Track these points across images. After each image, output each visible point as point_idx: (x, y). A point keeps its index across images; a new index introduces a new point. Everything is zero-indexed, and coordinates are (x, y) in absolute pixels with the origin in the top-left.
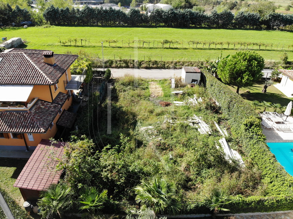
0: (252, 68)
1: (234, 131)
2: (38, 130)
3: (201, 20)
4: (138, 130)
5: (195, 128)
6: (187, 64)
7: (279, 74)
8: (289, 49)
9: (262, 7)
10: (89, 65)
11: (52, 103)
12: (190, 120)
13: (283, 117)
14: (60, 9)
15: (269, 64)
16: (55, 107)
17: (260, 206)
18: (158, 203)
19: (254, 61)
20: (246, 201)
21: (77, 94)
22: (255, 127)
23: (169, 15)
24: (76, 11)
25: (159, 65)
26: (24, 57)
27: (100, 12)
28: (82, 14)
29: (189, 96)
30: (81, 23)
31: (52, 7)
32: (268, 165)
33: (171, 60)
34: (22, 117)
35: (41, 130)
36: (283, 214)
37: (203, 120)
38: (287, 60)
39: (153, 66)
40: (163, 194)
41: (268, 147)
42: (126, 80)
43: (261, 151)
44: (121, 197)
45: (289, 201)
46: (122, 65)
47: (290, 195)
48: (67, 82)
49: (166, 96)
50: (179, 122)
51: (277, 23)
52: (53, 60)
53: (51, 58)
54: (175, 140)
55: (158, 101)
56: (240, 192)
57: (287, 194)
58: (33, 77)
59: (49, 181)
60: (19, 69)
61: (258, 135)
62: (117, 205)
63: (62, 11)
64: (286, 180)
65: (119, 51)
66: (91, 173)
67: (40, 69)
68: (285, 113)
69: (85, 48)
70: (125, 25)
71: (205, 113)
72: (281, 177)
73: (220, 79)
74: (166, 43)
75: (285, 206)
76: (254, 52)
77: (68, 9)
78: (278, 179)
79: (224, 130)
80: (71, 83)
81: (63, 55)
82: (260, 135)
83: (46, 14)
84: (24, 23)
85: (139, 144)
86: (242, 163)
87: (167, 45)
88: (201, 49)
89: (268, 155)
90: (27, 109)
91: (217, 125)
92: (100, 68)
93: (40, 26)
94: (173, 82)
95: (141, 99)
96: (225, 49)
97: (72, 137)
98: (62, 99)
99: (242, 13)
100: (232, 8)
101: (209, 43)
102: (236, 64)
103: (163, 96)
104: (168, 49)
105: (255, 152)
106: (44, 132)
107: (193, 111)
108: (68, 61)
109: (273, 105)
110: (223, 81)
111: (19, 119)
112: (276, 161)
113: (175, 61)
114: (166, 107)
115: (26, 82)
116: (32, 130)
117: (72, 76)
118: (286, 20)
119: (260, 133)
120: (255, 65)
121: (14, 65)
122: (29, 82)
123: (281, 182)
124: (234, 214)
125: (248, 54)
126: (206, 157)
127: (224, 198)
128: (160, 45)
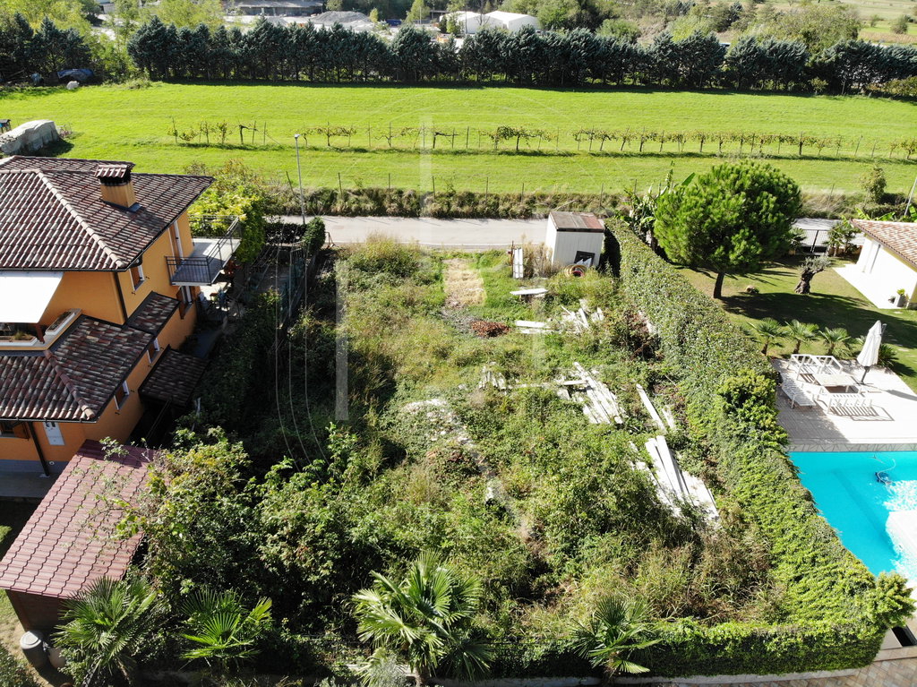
0: (760, 217)
1: (696, 414)
2: (73, 412)
3: (621, 64)
4: (397, 412)
5: (575, 405)
6: (567, 203)
7: (853, 234)
8: (894, 155)
9: (814, 22)
10: (254, 205)
11: (124, 328)
12: (562, 380)
13: (855, 371)
14: (179, 30)
15: (825, 204)
16: (132, 339)
17: (751, 655)
18: (422, 642)
19: (765, 193)
20: (707, 639)
21: (213, 298)
22: (754, 402)
23: (521, 47)
24: (231, 36)
25: (479, 207)
26: (40, 185)
27: (304, 36)
28: (249, 46)
29: (566, 305)
30: (246, 73)
31: (156, 22)
32: (791, 523)
33: (516, 191)
34: (27, 370)
35: (81, 411)
36: (829, 679)
37: (602, 379)
38: (882, 191)
39: (460, 209)
40: (438, 616)
41: (792, 468)
42: (371, 253)
43: (770, 478)
44: (320, 621)
45: (845, 639)
46: (363, 205)
47: (850, 620)
48: (179, 261)
49: (494, 305)
50: (525, 386)
51: (862, 72)
52: (129, 193)
53: (121, 188)
54: (509, 441)
55: (466, 321)
56: (697, 609)
57: (843, 616)
58: (64, 246)
59: (96, 569)
60: (22, 223)
61: (764, 429)
62: (303, 647)
63: (186, 35)
64: (841, 573)
65: (359, 160)
66: (229, 545)
67: (87, 222)
68: (859, 358)
69: (251, 152)
70: (385, 79)
71: (609, 359)
72: (827, 563)
73: (660, 252)
74: (505, 135)
75: (835, 657)
76: (768, 167)
77: (204, 30)
78: (816, 569)
79: (664, 412)
80: (193, 263)
81: (166, 176)
82: (770, 429)
83: (136, 46)
84: (68, 73)
85: (394, 455)
86: (714, 516)
87: (510, 144)
88: (616, 155)
89: (791, 492)
90: (44, 347)
91: (644, 396)
92: (294, 214)
93: (117, 82)
94: (519, 258)
95: (414, 312)
96: (690, 155)
97: (180, 435)
98: (158, 315)
99: (752, 40)
100: (723, 27)
101: (639, 137)
102: (709, 203)
103: (483, 305)
104: (512, 157)
105: (752, 483)
106: (92, 418)
107: (572, 352)
108: (181, 197)
109: (824, 334)
110: (670, 257)
111: (18, 378)
112: (815, 511)
113: (530, 192)
114: (491, 339)
115: (42, 262)
116: (55, 412)
117: (197, 240)
118: (890, 62)
119: (768, 421)
120: (768, 207)
121: (8, 208)
122: (49, 262)
123: (827, 578)
124: (672, 680)
125: (747, 172)
126: (594, 497)
127: (635, 629)
128: (488, 144)
